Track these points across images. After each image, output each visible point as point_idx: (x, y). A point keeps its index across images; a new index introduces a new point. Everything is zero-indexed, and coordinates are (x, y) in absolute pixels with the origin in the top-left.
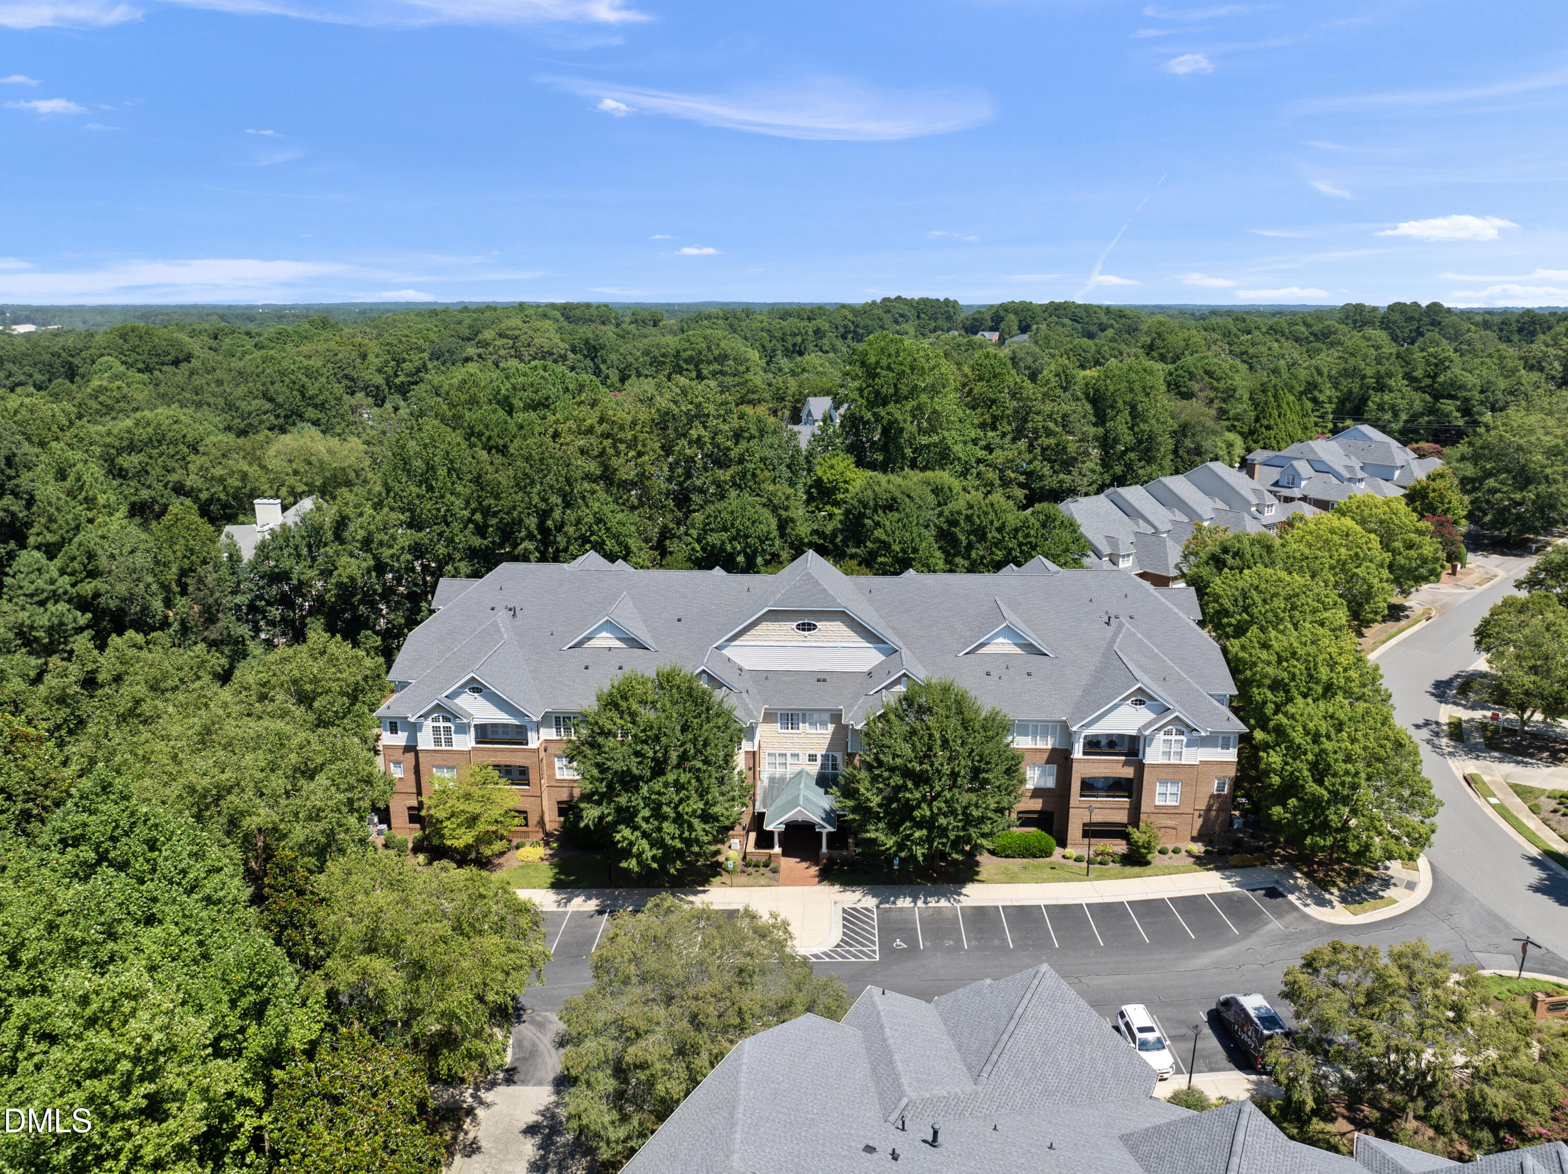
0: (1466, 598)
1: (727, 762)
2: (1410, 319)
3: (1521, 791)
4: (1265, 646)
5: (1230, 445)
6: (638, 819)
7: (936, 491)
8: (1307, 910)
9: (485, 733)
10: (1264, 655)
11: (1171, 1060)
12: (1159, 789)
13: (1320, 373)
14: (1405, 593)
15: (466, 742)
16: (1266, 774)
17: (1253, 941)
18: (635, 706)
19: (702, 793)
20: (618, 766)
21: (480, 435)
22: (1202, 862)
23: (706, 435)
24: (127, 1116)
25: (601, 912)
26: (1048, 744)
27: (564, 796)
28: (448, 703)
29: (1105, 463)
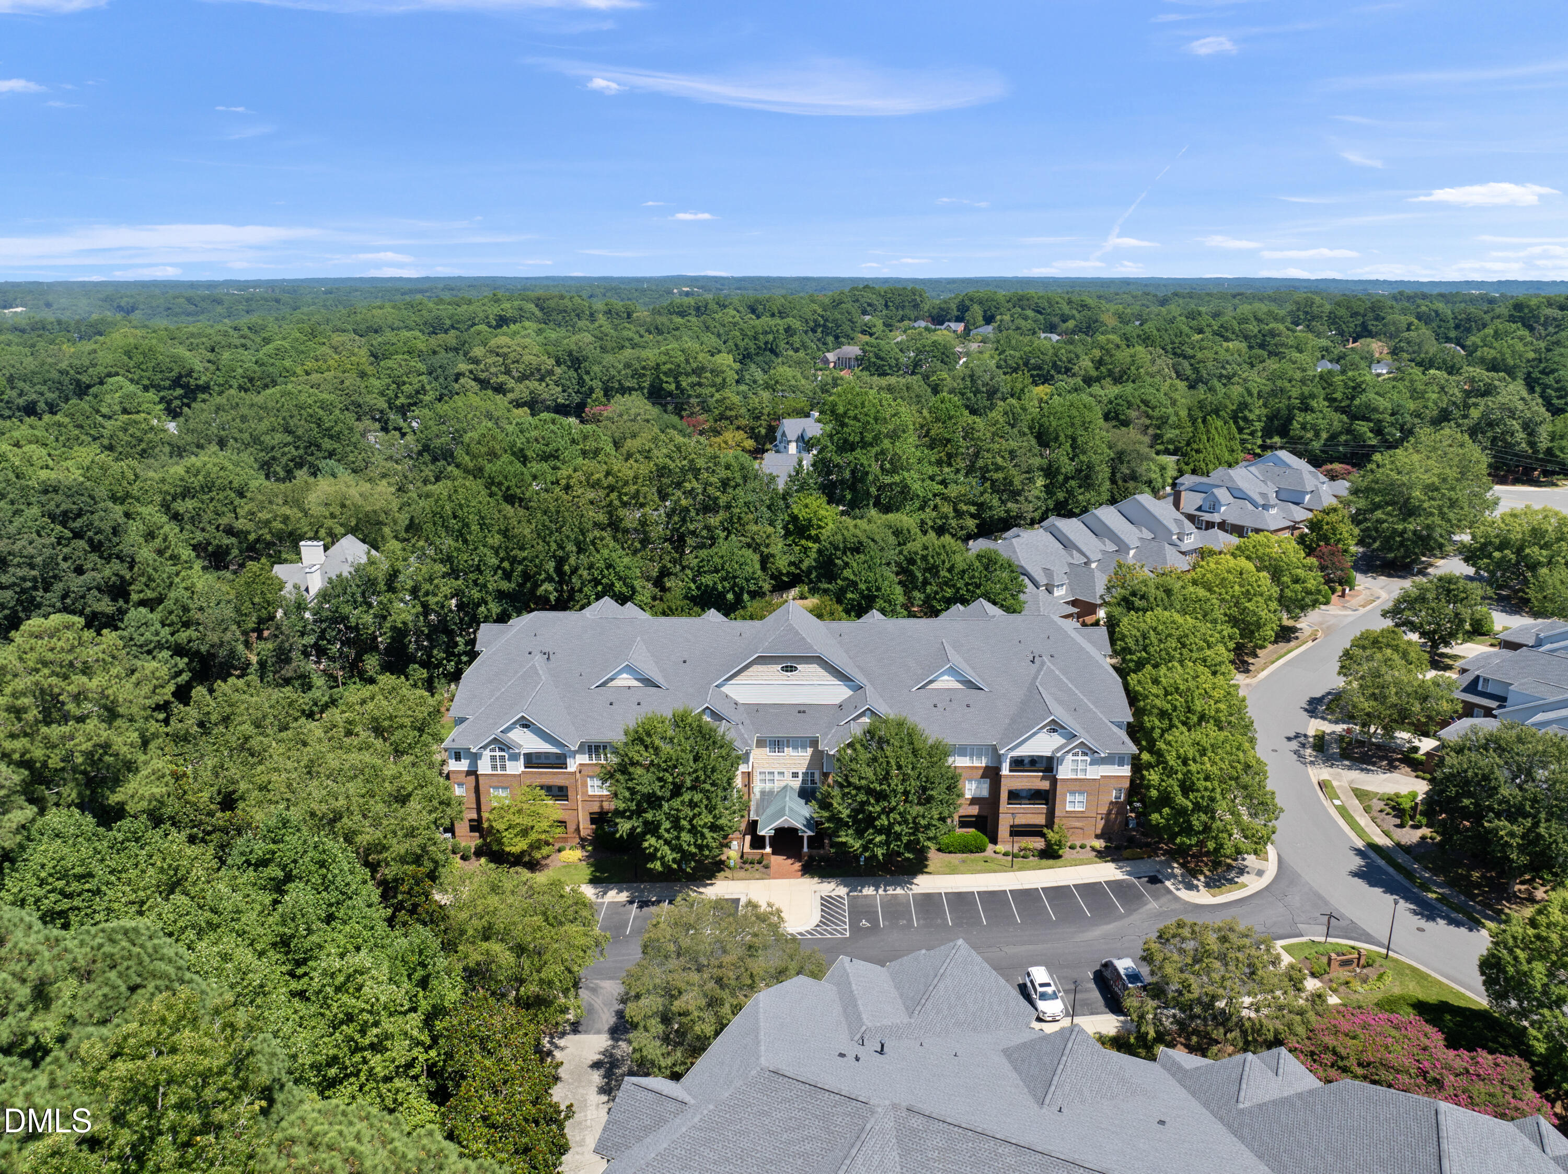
0: (1351, 619)
1: (729, 784)
2: (1354, 315)
3: (1360, 794)
4: (1156, 682)
5: (1163, 468)
6: (662, 831)
7: (897, 533)
8: (1178, 893)
9: (532, 760)
10: (1155, 690)
11: (1062, 1007)
12: (1069, 798)
13: (1250, 394)
14: (1296, 618)
15: (516, 768)
16: (1148, 787)
17: (1135, 918)
18: (657, 742)
19: (711, 809)
20: (646, 790)
21: (500, 484)
22: (1102, 855)
23: (699, 488)
24: (363, 1049)
25: (631, 902)
26: (982, 763)
27: (596, 808)
28: (502, 737)
29: (1049, 490)
